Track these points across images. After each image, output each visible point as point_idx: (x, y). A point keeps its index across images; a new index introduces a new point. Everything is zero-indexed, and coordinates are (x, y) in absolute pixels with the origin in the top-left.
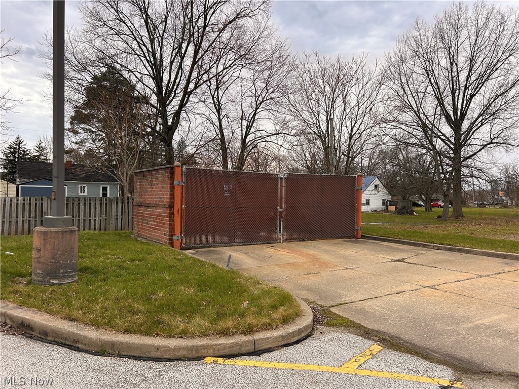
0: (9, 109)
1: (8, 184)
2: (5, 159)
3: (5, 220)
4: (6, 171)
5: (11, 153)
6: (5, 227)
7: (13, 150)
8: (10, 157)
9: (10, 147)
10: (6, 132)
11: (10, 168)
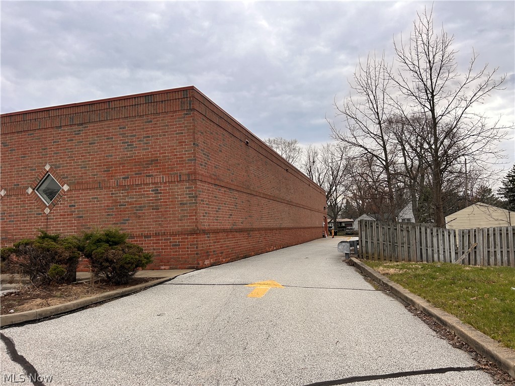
0: (502, 137)
1: (509, 213)
2: (504, 188)
3: (510, 249)
4: (507, 200)
5: (511, 181)
6: (511, 257)
7: (511, 178)
8: (509, 185)
9: (509, 176)
10: (501, 161)
11: (510, 196)
